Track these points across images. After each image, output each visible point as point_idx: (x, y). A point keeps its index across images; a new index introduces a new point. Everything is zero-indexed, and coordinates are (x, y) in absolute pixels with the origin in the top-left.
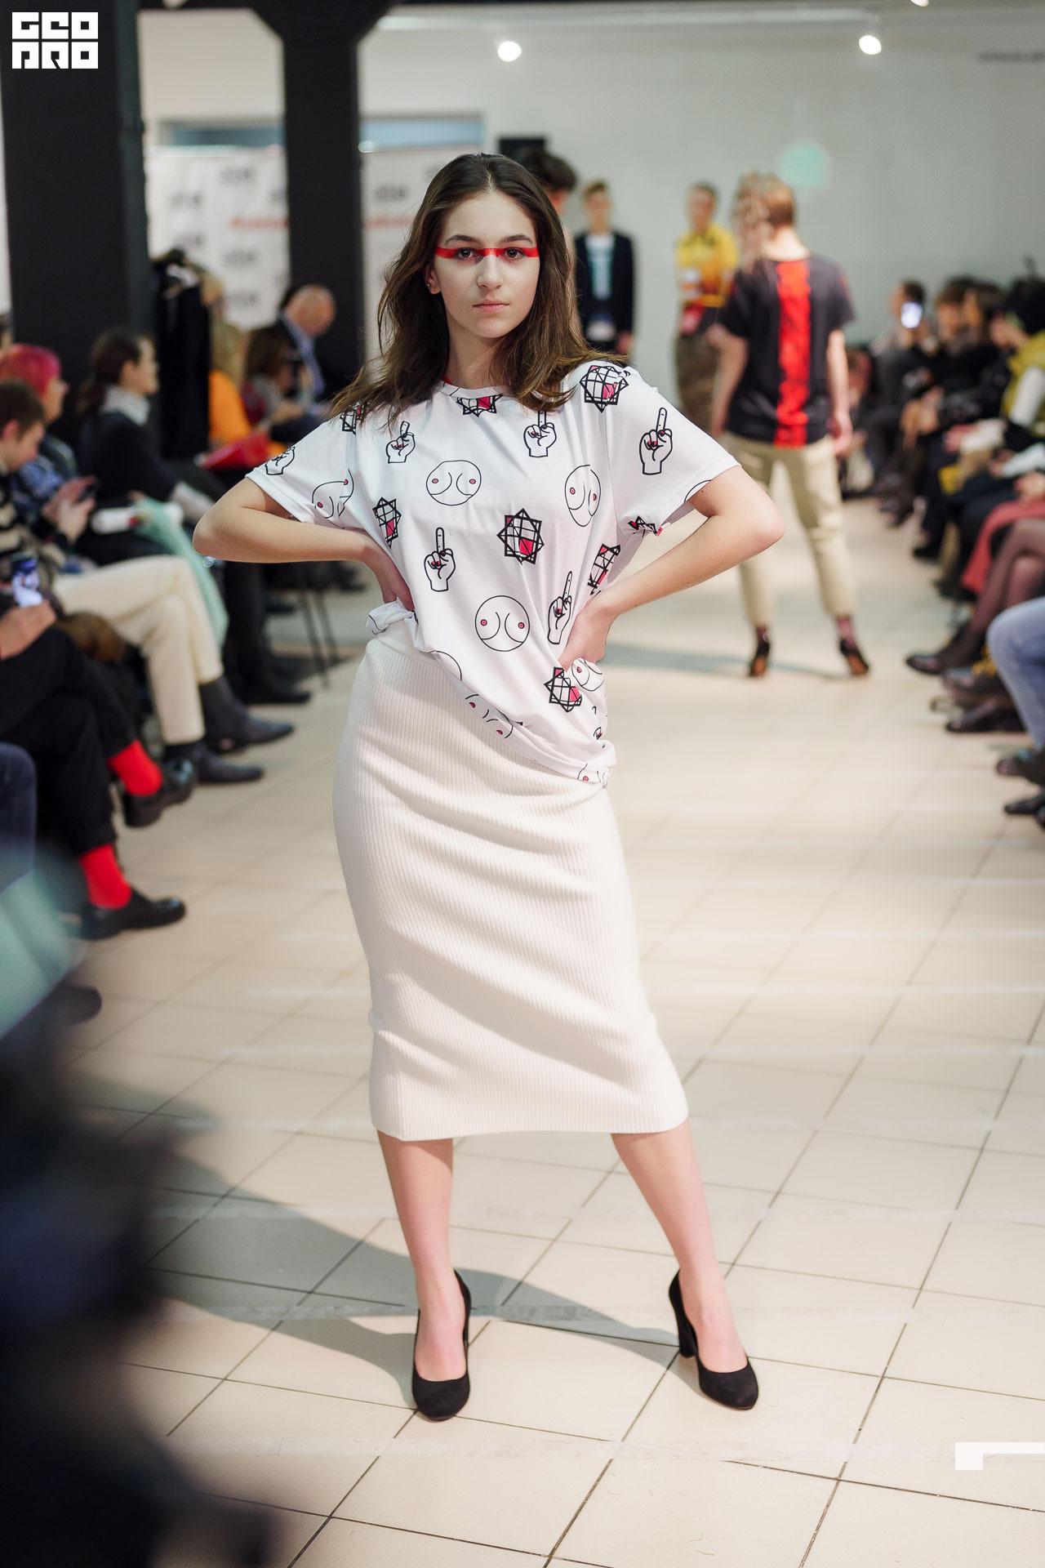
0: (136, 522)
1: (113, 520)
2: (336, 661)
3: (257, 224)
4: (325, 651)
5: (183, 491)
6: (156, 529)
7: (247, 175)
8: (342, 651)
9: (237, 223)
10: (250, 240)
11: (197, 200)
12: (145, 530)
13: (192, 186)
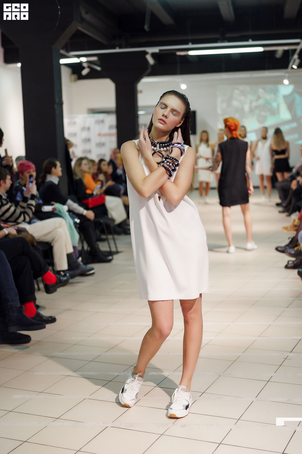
0: (54, 209)
1: (47, 208)
2: (117, 252)
3: (105, 135)
4: (114, 249)
5: (70, 202)
6: (60, 212)
7: (103, 121)
8: (119, 250)
9: (99, 135)
10: (103, 139)
11: (89, 129)
12: (56, 212)
13: (87, 125)
